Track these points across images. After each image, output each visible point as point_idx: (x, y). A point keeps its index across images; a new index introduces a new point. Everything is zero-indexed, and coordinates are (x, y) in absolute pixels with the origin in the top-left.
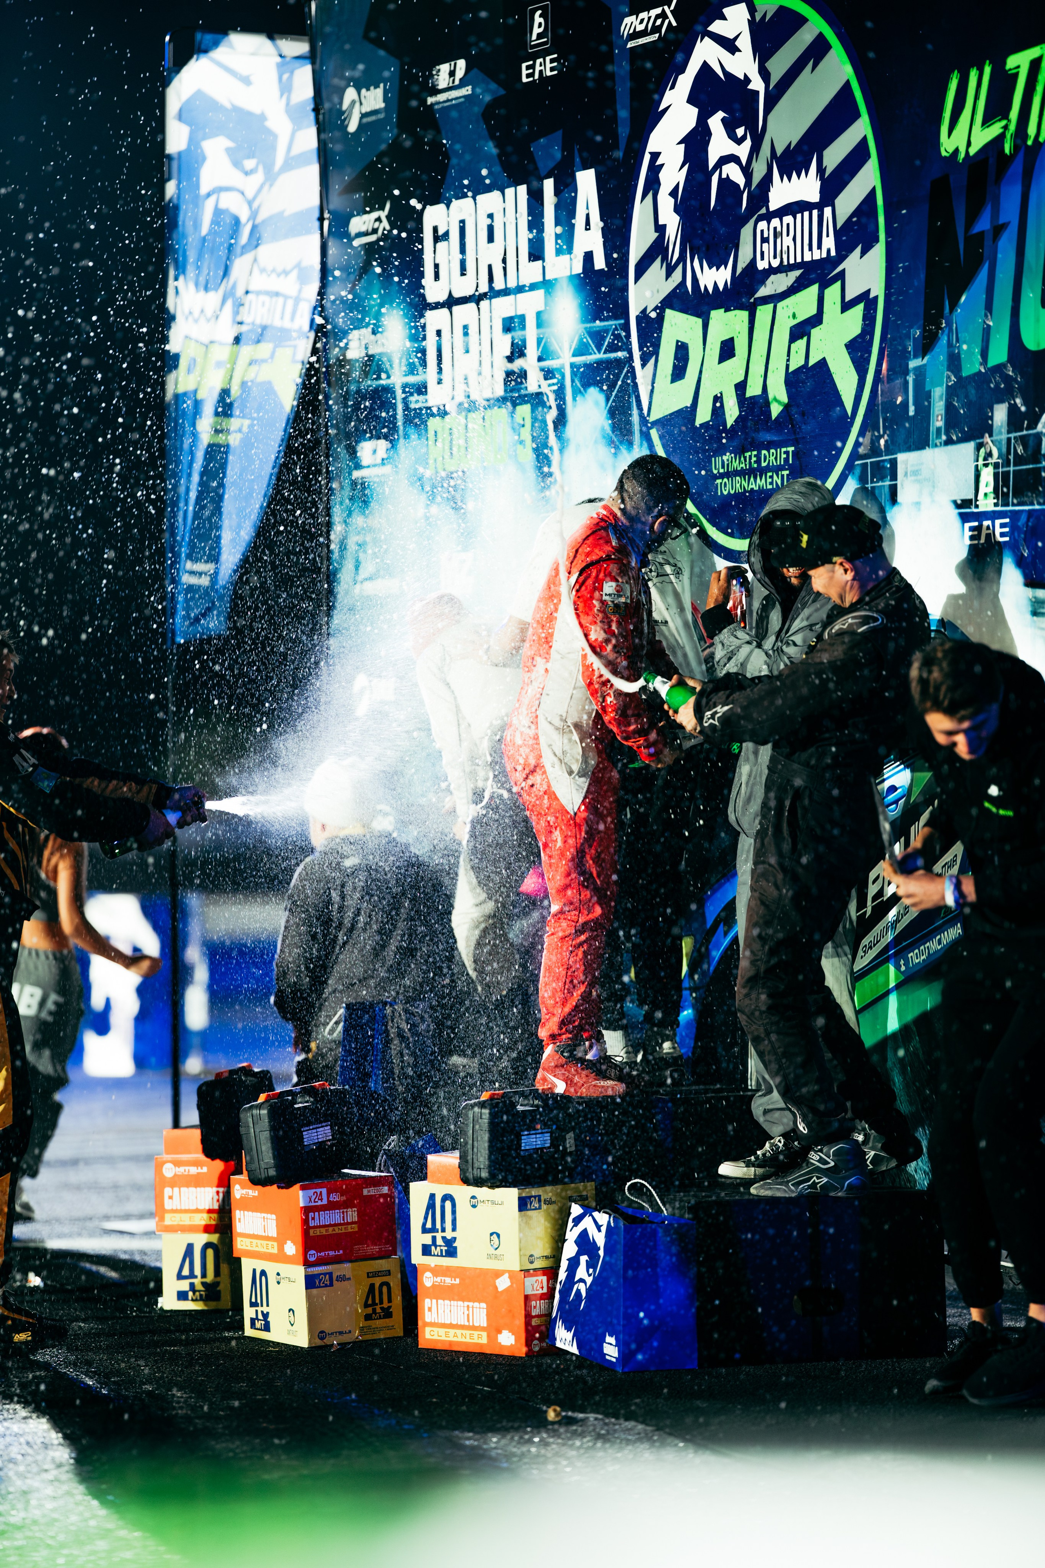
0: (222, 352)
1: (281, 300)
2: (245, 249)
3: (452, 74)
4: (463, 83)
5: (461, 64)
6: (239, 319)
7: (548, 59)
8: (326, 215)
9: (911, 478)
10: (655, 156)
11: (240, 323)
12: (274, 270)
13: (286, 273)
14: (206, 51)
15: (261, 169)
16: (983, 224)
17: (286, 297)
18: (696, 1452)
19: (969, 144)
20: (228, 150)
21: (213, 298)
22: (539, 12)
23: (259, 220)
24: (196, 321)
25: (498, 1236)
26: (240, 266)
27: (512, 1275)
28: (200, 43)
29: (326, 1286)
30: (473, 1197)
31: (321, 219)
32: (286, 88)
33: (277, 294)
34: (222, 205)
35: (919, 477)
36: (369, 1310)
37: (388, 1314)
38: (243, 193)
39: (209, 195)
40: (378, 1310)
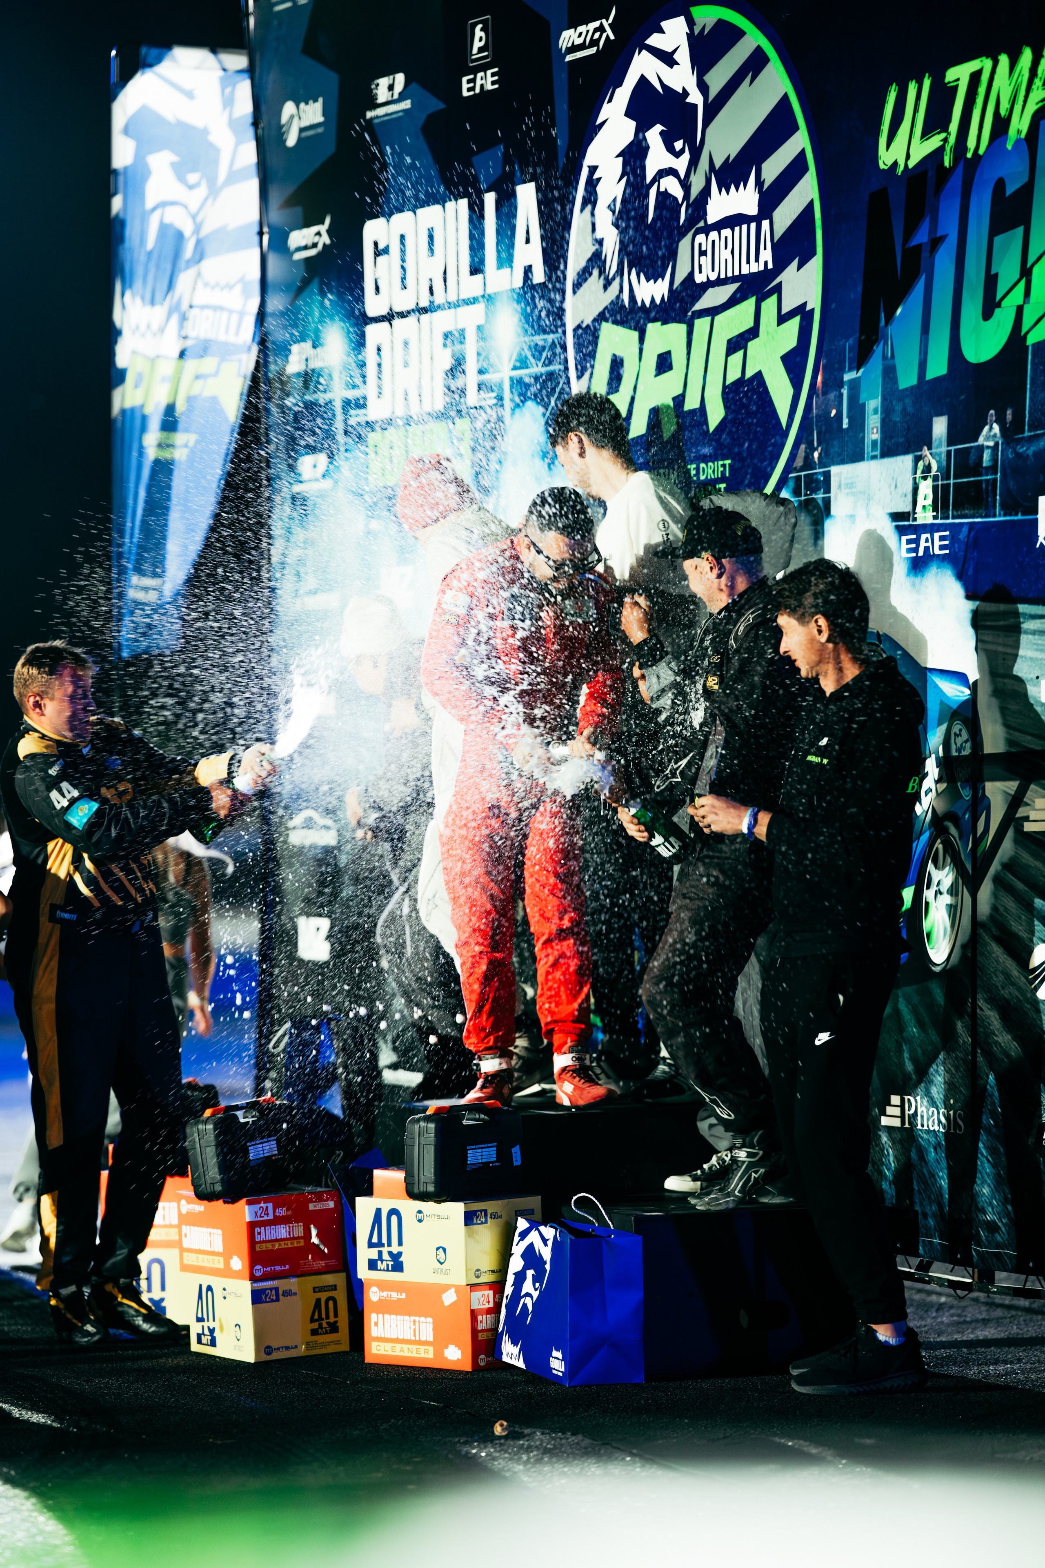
0: (168, 366)
1: (225, 315)
2: (189, 264)
3: (391, 88)
4: (402, 97)
5: (400, 78)
6: (184, 333)
7: (489, 72)
8: (266, 229)
9: (845, 491)
10: (593, 169)
11: (185, 338)
12: (217, 285)
13: (230, 287)
14: (150, 66)
15: (204, 184)
16: (922, 237)
17: (231, 312)
18: (643, 1466)
19: (908, 156)
20: (173, 165)
21: (159, 312)
22: (480, 26)
23: (203, 233)
24: (143, 335)
25: (444, 1250)
26: (184, 280)
27: (458, 1289)
28: (145, 56)
29: (272, 1301)
30: (420, 1212)
31: (261, 234)
32: (228, 102)
33: (220, 308)
34: (167, 220)
35: (854, 490)
36: (315, 1325)
37: (334, 1328)
38: (186, 207)
39: (154, 209)
40: (325, 1325)
